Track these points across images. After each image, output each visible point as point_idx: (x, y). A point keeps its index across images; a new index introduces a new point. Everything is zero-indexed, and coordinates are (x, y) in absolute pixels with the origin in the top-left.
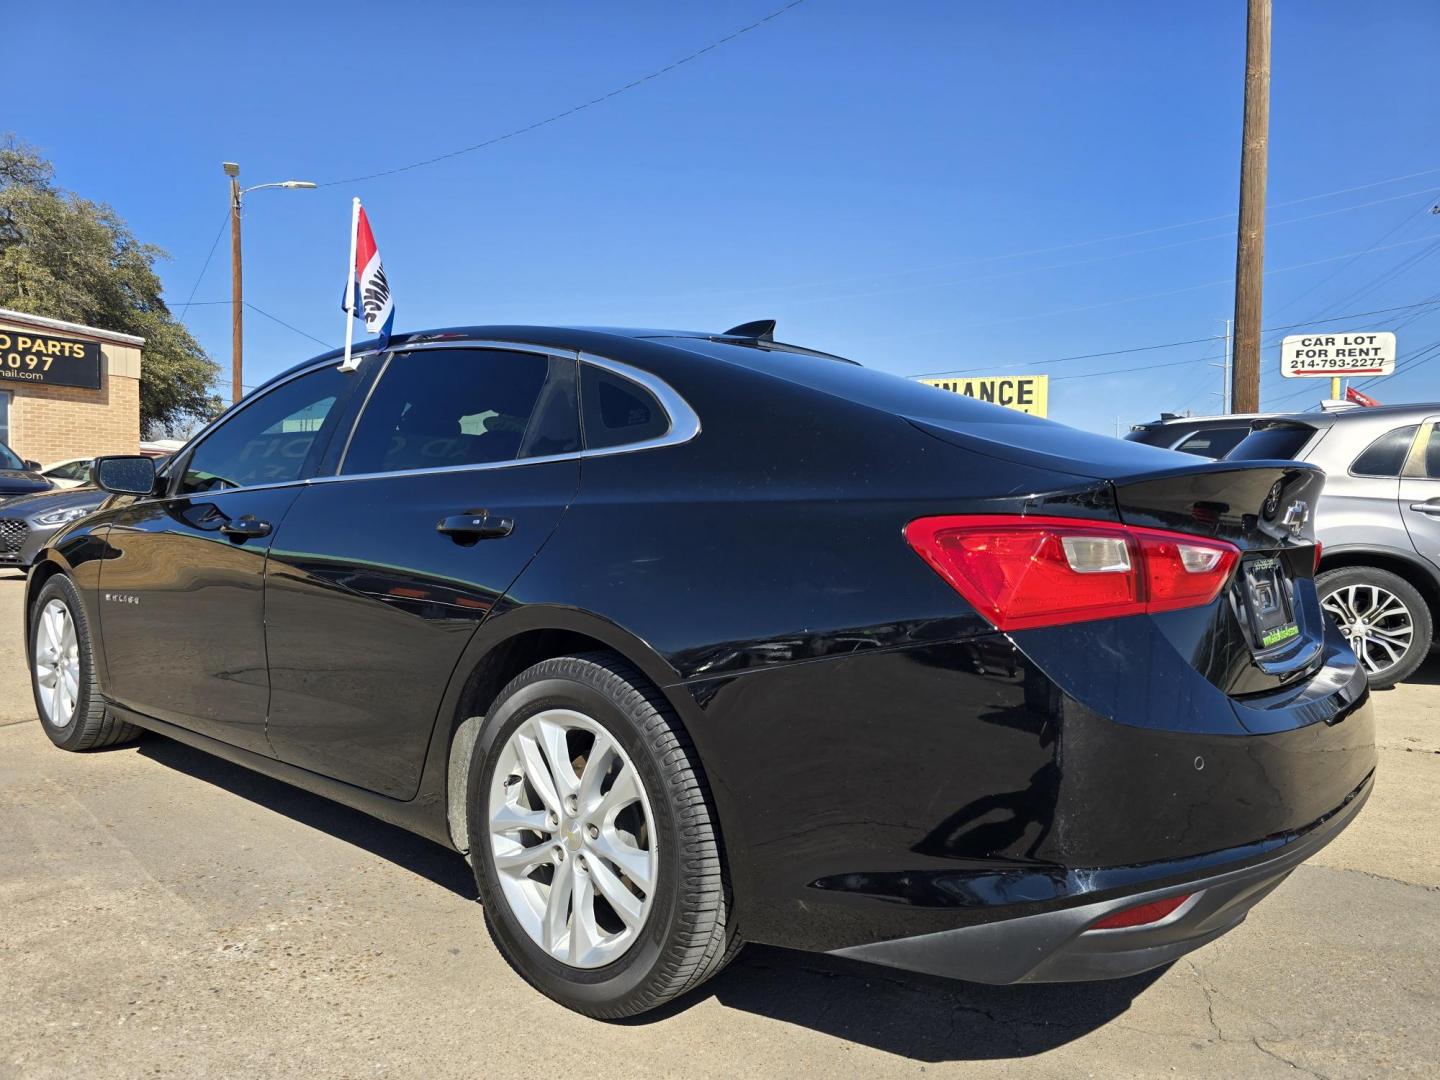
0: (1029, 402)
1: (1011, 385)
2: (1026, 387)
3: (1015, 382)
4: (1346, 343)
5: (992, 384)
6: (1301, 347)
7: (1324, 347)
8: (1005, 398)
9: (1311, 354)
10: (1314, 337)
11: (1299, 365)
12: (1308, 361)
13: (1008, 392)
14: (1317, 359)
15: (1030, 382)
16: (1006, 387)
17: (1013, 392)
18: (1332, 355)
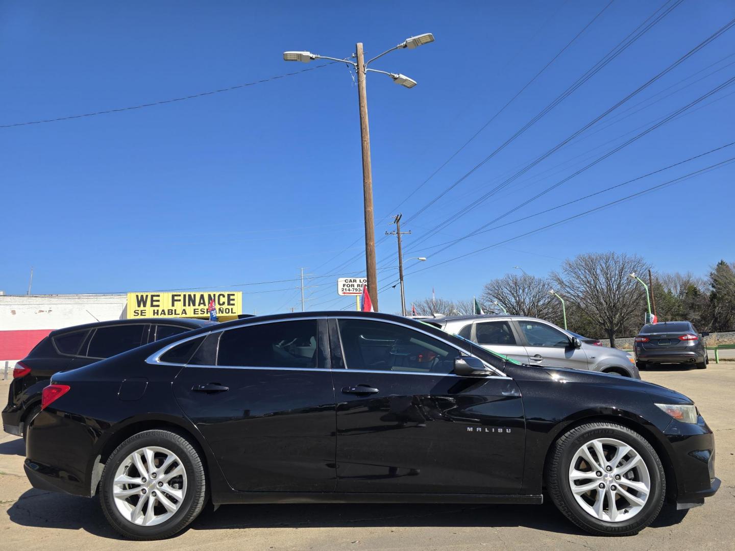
0: (233, 305)
1: (224, 296)
2: (232, 297)
3: (226, 294)
4: (360, 282)
5: (214, 295)
6: (345, 283)
7: (353, 283)
8: (221, 302)
9: (348, 286)
10: (349, 279)
11: (345, 290)
12: (347, 288)
13: (222, 300)
14: (351, 288)
15: (233, 295)
16: (221, 297)
17: (225, 300)
18: (356, 287)
